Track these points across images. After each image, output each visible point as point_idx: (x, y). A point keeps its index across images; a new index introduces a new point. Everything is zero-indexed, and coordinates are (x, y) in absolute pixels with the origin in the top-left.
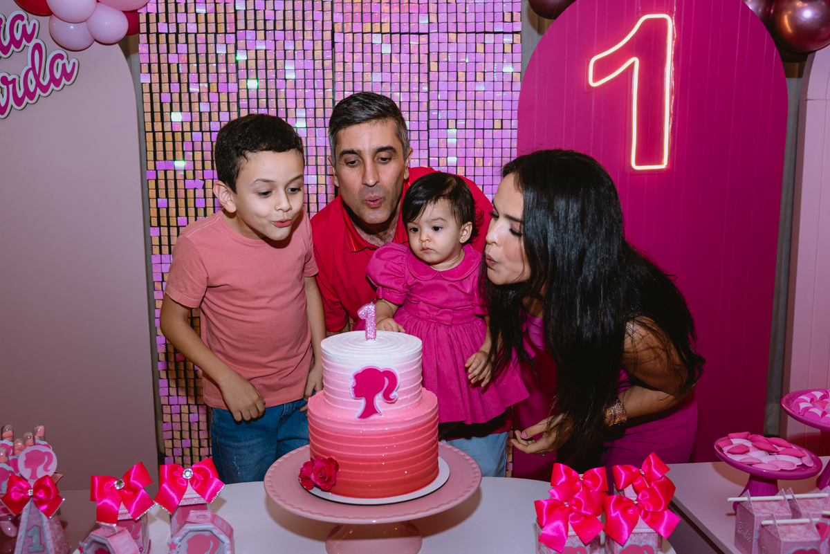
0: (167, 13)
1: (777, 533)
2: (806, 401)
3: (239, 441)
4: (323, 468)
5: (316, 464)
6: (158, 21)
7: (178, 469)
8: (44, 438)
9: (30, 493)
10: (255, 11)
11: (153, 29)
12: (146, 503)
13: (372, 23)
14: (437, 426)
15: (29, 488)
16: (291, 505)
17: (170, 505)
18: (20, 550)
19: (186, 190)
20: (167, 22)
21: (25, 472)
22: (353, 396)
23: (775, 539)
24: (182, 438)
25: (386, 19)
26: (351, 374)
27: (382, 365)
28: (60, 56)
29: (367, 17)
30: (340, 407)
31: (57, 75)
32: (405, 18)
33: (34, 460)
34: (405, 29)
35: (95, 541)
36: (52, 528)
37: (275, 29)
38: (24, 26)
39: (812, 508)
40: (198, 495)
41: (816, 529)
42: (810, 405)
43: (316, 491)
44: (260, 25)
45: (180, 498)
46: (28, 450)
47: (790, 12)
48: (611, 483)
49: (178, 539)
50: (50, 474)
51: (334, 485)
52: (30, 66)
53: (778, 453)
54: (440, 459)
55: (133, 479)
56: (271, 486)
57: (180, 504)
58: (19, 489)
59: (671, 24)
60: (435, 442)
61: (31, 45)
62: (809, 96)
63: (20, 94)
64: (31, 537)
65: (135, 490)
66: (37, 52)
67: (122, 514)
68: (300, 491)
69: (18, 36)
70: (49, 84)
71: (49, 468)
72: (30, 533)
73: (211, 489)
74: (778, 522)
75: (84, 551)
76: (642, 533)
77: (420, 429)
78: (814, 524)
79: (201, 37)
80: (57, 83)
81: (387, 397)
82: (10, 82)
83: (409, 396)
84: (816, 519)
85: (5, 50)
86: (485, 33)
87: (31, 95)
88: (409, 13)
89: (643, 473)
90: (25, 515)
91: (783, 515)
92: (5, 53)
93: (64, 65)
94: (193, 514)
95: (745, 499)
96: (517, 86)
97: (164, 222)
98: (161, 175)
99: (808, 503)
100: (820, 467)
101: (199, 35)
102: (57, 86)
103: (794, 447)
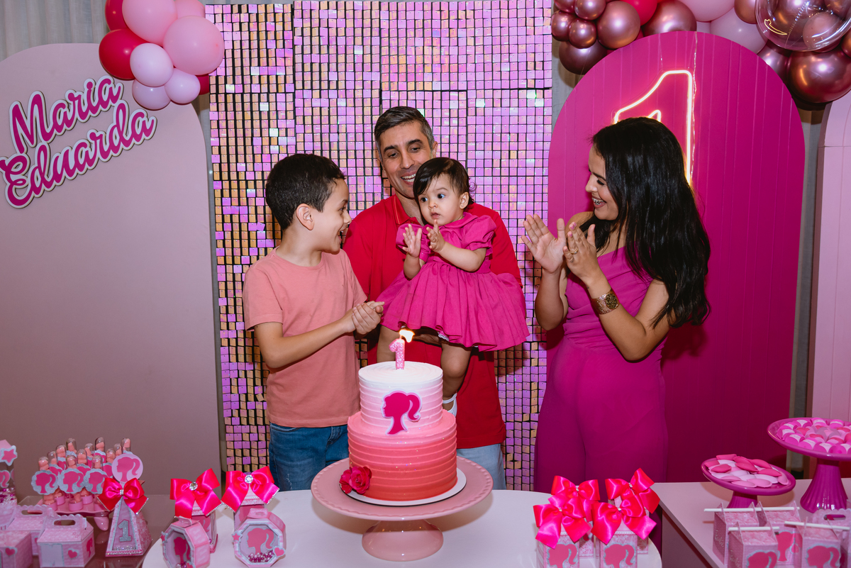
0: (234, 75)
1: (740, 538)
2: (790, 428)
3: (292, 461)
4: (358, 475)
5: (354, 472)
6: (226, 82)
7: (240, 476)
8: (130, 449)
9: (122, 492)
10: (312, 72)
11: (221, 90)
12: (215, 503)
13: (415, 82)
14: (455, 442)
15: (120, 488)
16: (332, 505)
17: (234, 506)
18: (113, 539)
19: (249, 232)
20: (234, 83)
21: (118, 476)
22: (384, 415)
23: (739, 544)
24: (243, 456)
25: (428, 78)
26: (382, 398)
27: (407, 391)
28: (141, 115)
29: (411, 77)
30: (374, 425)
31: (138, 131)
32: (445, 77)
33: (125, 465)
34: (446, 87)
35: (174, 531)
36: (138, 523)
37: (329, 89)
38: (111, 89)
39: (779, 519)
40: (257, 497)
41: (774, 536)
42: (792, 431)
43: (353, 494)
44: (316, 85)
45: (242, 500)
46: (118, 458)
47: (805, 66)
48: (604, 496)
49: (241, 531)
50: (138, 477)
51: (368, 489)
52: (115, 123)
53: (758, 473)
54: (458, 470)
55: (205, 482)
56: (317, 490)
57: (242, 504)
58: (112, 489)
59: (691, 79)
60: (453, 456)
61: (116, 105)
62: (826, 144)
63: (106, 148)
64: (122, 529)
65: (207, 492)
66: (121, 111)
67: (195, 511)
68: (342, 495)
69: (105, 98)
70: (131, 139)
71: (136, 473)
72: (120, 526)
73: (268, 492)
74: (742, 529)
75: (166, 539)
76: (623, 535)
77: (440, 444)
78: (774, 532)
79: (264, 97)
80: (138, 138)
81: (411, 417)
82: (98, 138)
83: (431, 417)
84: (775, 528)
85: (94, 110)
86: (519, 89)
87: (115, 149)
88: (450, 73)
89: (631, 486)
90: (117, 510)
91: (750, 524)
92: (94, 113)
93: (144, 122)
94: (253, 512)
95: (720, 510)
96: (548, 137)
97: (229, 260)
98: (227, 219)
99: (776, 514)
100: (793, 485)
101: (261, 95)
102: (138, 140)
103: (773, 468)
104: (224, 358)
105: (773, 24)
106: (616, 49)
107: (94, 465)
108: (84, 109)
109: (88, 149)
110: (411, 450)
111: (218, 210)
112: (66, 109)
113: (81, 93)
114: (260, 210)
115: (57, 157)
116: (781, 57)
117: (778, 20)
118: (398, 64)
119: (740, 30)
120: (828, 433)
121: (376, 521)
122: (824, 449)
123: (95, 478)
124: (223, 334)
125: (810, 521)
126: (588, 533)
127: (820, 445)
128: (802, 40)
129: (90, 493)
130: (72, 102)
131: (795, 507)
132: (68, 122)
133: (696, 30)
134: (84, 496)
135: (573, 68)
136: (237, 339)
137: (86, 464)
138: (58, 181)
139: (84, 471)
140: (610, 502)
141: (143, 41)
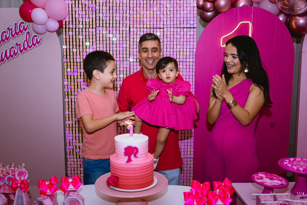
0: (72, 21)
2: (287, 162)
3: (95, 173)
4: (114, 179)
5: (112, 178)
6: (69, 24)
7: (67, 179)
8: (24, 167)
9: (19, 185)
10: (103, 20)
11: (67, 27)
12: (56, 189)
13: (143, 25)
15: (19, 183)
16: (103, 191)
17: (64, 190)
18: (15, 204)
19: (77, 82)
20: (72, 24)
21: (18, 178)
22: (124, 155)
25: (148, 23)
26: (123, 148)
27: (133, 145)
28: (36, 36)
29: (142, 23)
30: (120, 159)
31: (35, 42)
32: (155, 23)
33: (20, 174)
34: (155, 26)
35: (38, 201)
36: (26, 197)
37: (109, 27)
38: (24, 26)
40: (73, 187)
42: (288, 163)
43: (111, 187)
44: (104, 25)
45: (67, 188)
46: (19, 171)
47: (295, 21)
48: (212, 189)
49: (66, 201)
50: (26, 179)
51: (117, 185)
52: (25, 39)
53: (274, 179)
54: (154, 177)
55: (52, 181)
56: (97, 185)
57: (67, 190)
58: (15, 184)
59: (250, 25)
61: (26, 32)
62: (303, 51)
63: (22, 49)
64: (19, 200)
65: (53, 185)
66: (28, 35)
67: (48, 193)
68: (107, 187)
69: (22, 29)
70: (32, 46)
71: (25, 177)
72: (18, 199)
73: (78, 185)
74: (267, 202)
75: (35, 204)
76: (219, 204)
79: (84, 30)
80: (34, 45)
81: (135, 156)
82: (19, 45)
83: (143, 156)
84: (281, 202)
85: (17, 34)
86: (184, 28)
87: (26, 49)
88: (157, 21)
89: (223, 184)
90: (17, 192)
91: (270, 200)
92: (17, 35)
93: (37, 39)
94: (71, 193)
95: (258, 194)
96: (195, 46)
97: (70, 93)
98: (69, 77)
99: (281, 196)
100: (288, 184)
101: (83, 29)
102: (34, 46)
103: (280, 178)
104: (67, 132)
105: (282, 4)
106: (221, 13)
107: (9, 173)
108: (13, 33)
109: (15, 49)
110: (134, 170)
111: (66, 74)
112: (6, 33)
113: (12, 27)
114: (82, 74)
115: (3, 52)
116: (286, 17)
117: (284, 2)
118: (137, 18)
119: (270, 6)
120: (302, 164)
121: (121, 198)
122: (300, 170)
123: (9, 179)
124: (67, 122)
125: (294, 199)
126: (205, 203)
127: (299, 169)
128: (293, 10)
129: (7, 185)
130: (9, 31)
131: (288, 193)
132: (7, 39)
133: (253, 6)
134: (5, 186)
135: (205, 20)
136: (72, 124)
137: (7, 173)
138: (3, 62)
139: (5, 176)
140: (215, 191)
141: (36, 7)
